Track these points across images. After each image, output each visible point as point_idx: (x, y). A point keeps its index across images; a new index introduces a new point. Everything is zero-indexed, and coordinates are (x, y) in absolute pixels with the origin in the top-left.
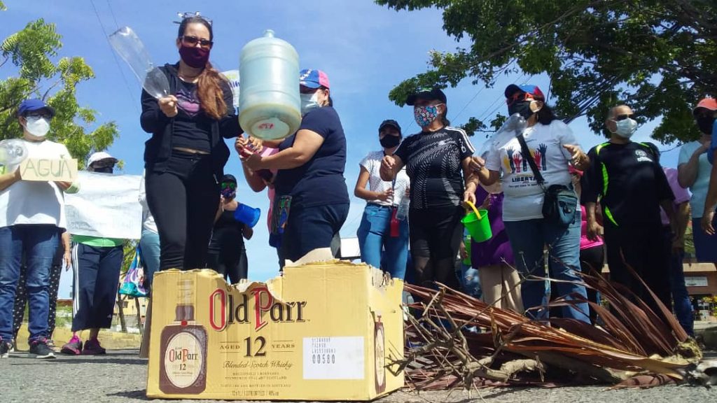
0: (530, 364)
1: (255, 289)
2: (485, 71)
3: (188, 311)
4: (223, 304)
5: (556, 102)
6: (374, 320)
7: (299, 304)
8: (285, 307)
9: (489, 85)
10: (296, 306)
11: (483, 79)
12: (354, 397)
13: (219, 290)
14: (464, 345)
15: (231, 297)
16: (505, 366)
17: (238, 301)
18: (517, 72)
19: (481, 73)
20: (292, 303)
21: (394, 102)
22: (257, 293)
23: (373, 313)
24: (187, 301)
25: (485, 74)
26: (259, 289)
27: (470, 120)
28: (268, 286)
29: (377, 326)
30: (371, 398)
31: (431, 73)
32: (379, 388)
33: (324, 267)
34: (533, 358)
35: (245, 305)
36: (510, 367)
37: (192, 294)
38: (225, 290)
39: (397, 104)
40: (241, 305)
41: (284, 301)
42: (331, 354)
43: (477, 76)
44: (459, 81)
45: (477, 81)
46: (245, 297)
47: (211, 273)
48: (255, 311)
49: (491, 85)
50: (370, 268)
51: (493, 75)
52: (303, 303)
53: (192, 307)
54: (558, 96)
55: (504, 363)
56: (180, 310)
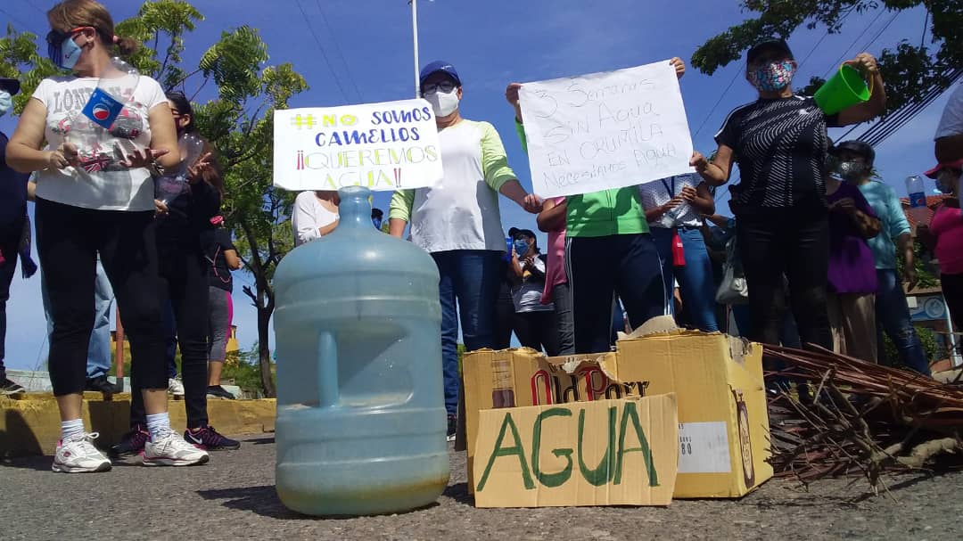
0: (947, 443)
1: (584, 369)
2: (827, 9)
3: (506, 396)
4: (548, 388)
5: (942, 46)
6: (736, 399)
7: (639, 383)
8: (623, 389)
9: (833, 29)
10: (637, 386)
11: (824, 21)
12: (719, 493)
13: (542, 372)
14: (866, 431)
15: (556, 378)
16: (917, 451)
17: (565, 384)
18: (875, 8)
19: (821, 12)
20: (632, 384)
21: (698, 69)
22: (588, 373)
23: (734, 392)
24: (504, 384)
25: (827, 13)
26: (589, 369)
27: (811, 81)
28: (601, 365)
29: (740, 406)
30: (742, 494)
31: (749, 24)
32: (749, 482)
33: (667, 338)
34: (951, 436)
35: (574, 387)
36: (922, 450)
37: (510, 376)
38: (548, 370)
39: (703, 71)
40: (570, 388)
41: (621, 382)
42: (686, 444)
43: (814, 16)
44: (792, 30)
45: (814, 24)
46: (574, 379)
47: (530, 352)
48: (587, 394)
49: (837, 28)
50: (726, 337)
51: (839, 14)
52: (645, 383)
53: (511, 392)
54: (943, 39)
55: (915, 447)
56: (496, 396)
